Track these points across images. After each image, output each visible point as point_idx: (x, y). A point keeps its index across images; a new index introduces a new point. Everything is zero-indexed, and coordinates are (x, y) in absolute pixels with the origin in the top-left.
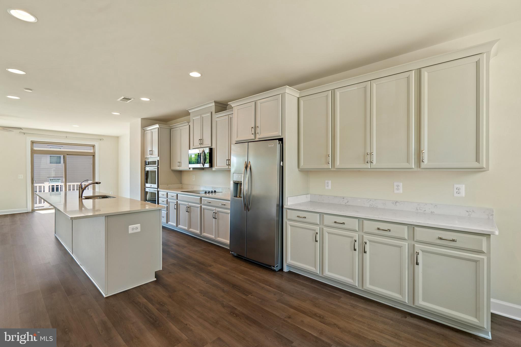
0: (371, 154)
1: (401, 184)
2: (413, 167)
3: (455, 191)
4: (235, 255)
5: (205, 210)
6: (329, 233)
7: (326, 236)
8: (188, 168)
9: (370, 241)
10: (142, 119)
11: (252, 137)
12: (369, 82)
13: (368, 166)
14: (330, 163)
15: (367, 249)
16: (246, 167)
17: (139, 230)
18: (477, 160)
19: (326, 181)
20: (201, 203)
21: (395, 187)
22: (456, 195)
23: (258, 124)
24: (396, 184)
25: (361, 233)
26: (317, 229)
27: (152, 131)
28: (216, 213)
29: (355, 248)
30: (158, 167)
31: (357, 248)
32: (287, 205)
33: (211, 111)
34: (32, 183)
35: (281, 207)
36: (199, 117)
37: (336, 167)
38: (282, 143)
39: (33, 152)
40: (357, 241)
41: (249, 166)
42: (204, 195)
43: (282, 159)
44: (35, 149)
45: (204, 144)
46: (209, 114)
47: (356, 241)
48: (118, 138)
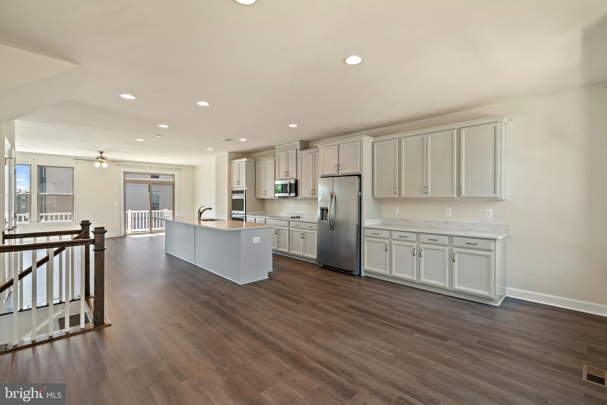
0: (427, 187)
1: (450, 209)
2: (456, 197)
3: (486, 213)
4: (322, 266)
5: (293, 232)
6: (396, 244)
7: (394, 247)
8: (274, 197)
9: (424, 248)
10: (229, 153)
11: (336, 173)
12: (426, 135)
13: (425, 196)
14: (397, 193)
15: (423, 254)
16: (332, 197)
17: (259, 241)
18: (495, 192)
19: (395, 208)
20: (289, 227)
21: (446, 212)
22: (487, 216)
23: (341, 163)
24: (447, 209)
25: (418, 243)
26: (387, 242)
27: (239, 163)
28: (304, 234)
29: (414, 254)
30: (246, 196)
31: (415, 254)
32: (364, 225)
33: (296, 148)
34: (125, 210)
35: (359, 227)
36: (285, 153)
37: (402, 196)
38: (361, 178)
39: (125, 182)
40: (416, 249)
41: (334, 196)
42: (291, 219)
43: (360, 190)
44: (127, 179)
45: (289, 176)
46: (295, 151)
47: (414, 249)
48: (193, 167)
